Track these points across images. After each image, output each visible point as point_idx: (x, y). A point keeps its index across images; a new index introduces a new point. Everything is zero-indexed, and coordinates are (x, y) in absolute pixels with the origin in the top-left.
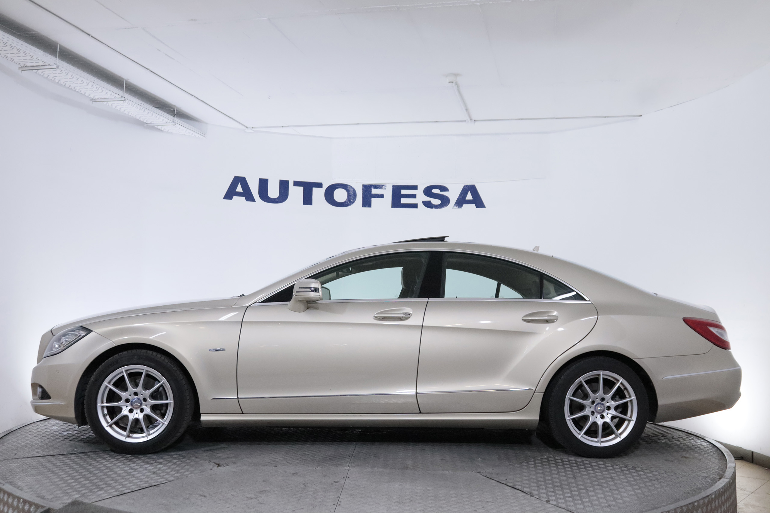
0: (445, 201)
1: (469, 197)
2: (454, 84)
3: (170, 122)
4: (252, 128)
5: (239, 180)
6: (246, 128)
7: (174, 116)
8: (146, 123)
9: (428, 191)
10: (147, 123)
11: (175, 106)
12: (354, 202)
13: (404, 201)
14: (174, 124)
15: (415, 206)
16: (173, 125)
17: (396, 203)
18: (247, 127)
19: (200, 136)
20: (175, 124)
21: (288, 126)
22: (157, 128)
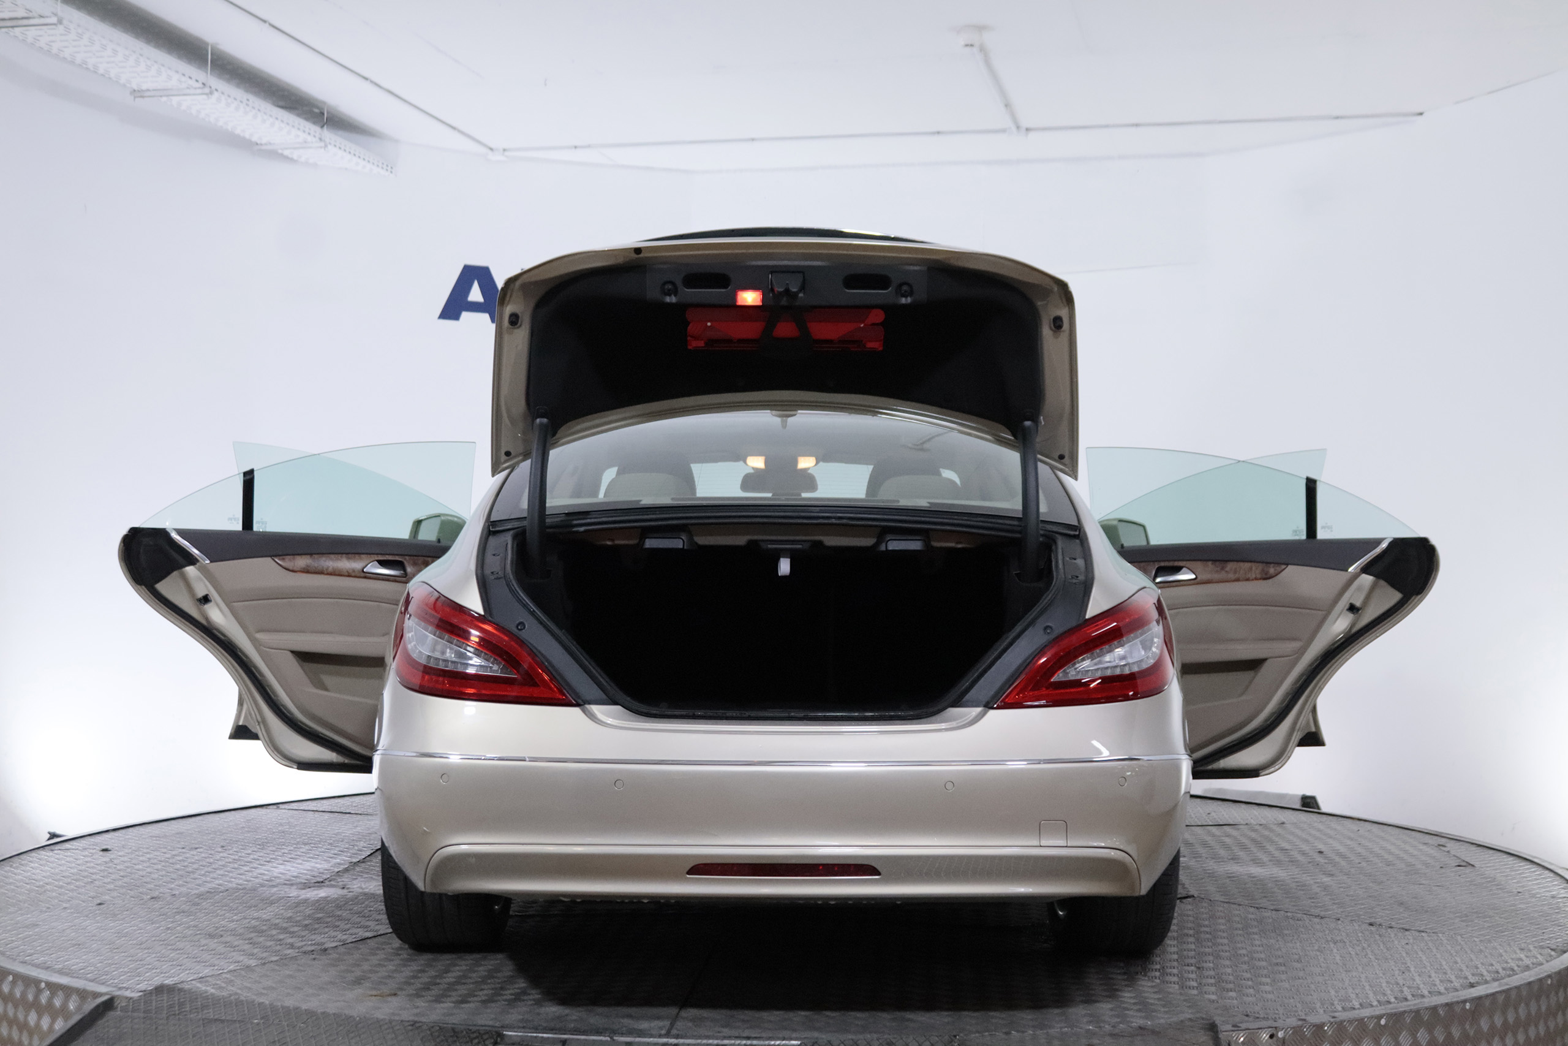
2: (975, 50)
4: (504, 150)
5: (475, 274)
6: (490, 152)
7: (322, 127)
8: (257, 144)
10: (259, 142)
11: (324, 103)
14: (322, 144)
16: (321, 147)
18: (491, 149)
19: (383, 172)
20: (326, 146)
21: (589, 146)
22: (282, 155)
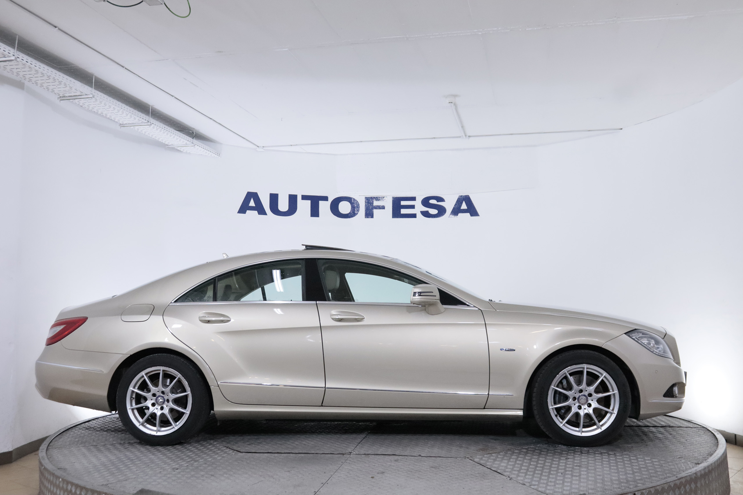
0: (442, 211)
1: (464, 206)
2: (452, 104)
3: (190, 143)
4: (263, 147)
5: (252, 196)
7: (193, 138)
9: (426, 202)
10: (168, 144)
11: (194, 129)
12: (357, 214)
13: (403, 211)
14: (193, 145)
15: (414, 216)
16: (192, 146)
17: (397, 213)
18: (258, 147)
19: (216, 156)
20: (194, 146)
21: (296, 145)
22: (177, 149)
